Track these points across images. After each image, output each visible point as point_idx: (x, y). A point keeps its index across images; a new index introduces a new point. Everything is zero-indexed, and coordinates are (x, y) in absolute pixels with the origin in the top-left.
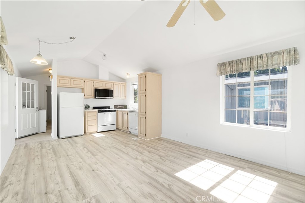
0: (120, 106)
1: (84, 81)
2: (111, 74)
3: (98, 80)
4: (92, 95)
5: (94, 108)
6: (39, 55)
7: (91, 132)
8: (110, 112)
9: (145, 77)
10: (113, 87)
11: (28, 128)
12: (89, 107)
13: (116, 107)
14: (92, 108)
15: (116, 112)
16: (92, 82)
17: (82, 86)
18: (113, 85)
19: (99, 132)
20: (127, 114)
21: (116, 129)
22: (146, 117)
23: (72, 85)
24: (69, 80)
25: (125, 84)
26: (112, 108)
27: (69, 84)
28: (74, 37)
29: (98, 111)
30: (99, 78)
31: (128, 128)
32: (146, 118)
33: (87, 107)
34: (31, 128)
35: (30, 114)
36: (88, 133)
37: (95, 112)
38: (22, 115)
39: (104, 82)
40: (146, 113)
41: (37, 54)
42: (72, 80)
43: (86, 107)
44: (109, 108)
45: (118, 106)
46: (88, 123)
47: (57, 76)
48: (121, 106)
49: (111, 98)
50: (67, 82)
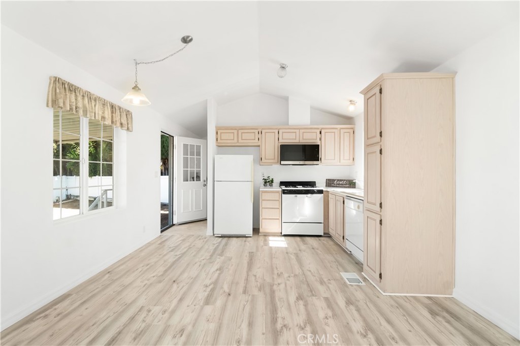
0: (338, 180)
1: (260, 133)
2: (315, 110)
3: (287, 127)
4: (274, 159)
5: (282, 183)
6: (136, 88)
7: (269, 233)
8: (309, 195)
9: (378, 91)
10: (320, 139)
11: (190, 210)
12: (272, 181)
13: (330, 183)
14: (279, 185)
15: (322, 195)
16: (274, 132)
17: (256, 142)
18: (321, 133)
19: (285, 236)
20: (344, 203)
21: (322, 234)
22: (381, 221)
23: (239, 142)
24: (235, 132)
25: (352, 128)
26: (321, 186)
27: (236, 141)
28: (188, 37)
29: (283, 190)
30: (289, 124)
31: (345, 239)
32: (381, 224)
33: (268, 182)
34: (194, 210)
35: (194, 190)
36: (262, 233)
37: (278, 192)
38: (182, 191)
39: (299, 129)
40: (381, 207)
41: (133, 87)
42: (240, 131)
43: (265, 182)
44: (312, 184)
45: (335, 180)
46: (264, 214)
47: (216, 127)
48: (341, 180)
49: (315, 162)
50: (231, 136)
